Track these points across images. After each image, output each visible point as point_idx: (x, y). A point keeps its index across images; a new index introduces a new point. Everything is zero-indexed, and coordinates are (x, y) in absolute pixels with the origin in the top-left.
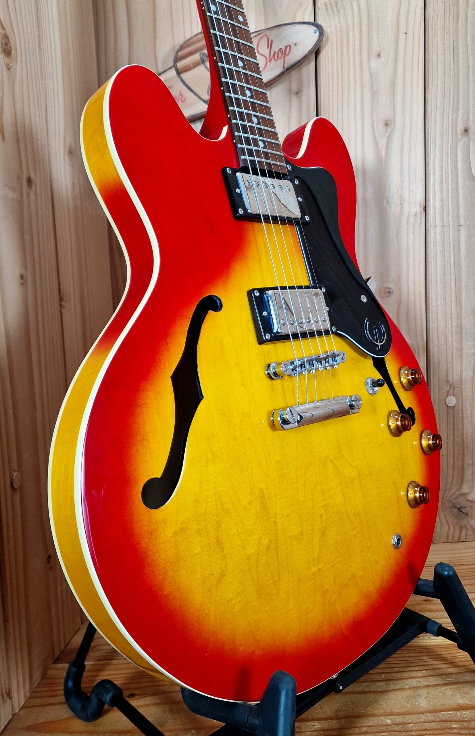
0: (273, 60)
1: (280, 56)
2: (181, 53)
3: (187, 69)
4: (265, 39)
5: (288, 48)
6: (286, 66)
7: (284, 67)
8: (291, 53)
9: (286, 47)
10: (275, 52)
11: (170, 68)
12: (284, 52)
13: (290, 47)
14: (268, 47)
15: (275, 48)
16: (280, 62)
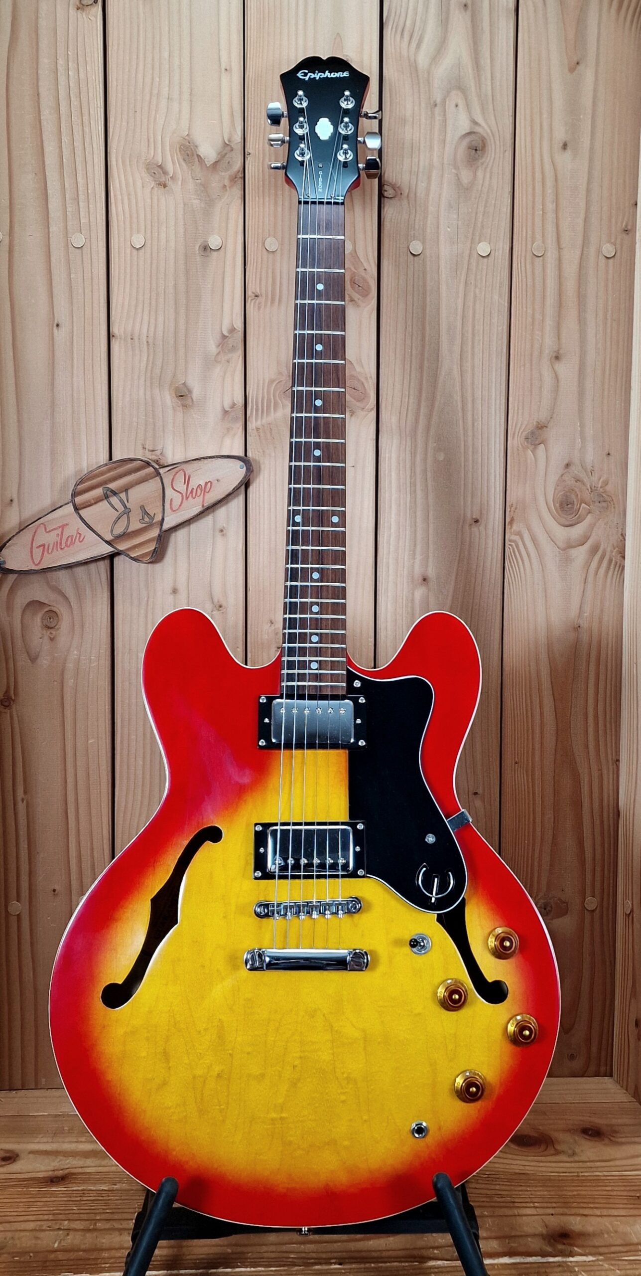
0: (190, 497)
1: (198, 494)
2: (80, 487)
3: (87, 505)
4: (181, 474)
5: (209, 484)
6: (206, 504)
7: (203, 506)
8: (211, 490)
9: (206, 483)
10: (193, 489)
11: (68, 503)
12: (205, 488)
13: (211, 483)
14: (184, 483)
15: (194, 484)
16: (199, 500)
